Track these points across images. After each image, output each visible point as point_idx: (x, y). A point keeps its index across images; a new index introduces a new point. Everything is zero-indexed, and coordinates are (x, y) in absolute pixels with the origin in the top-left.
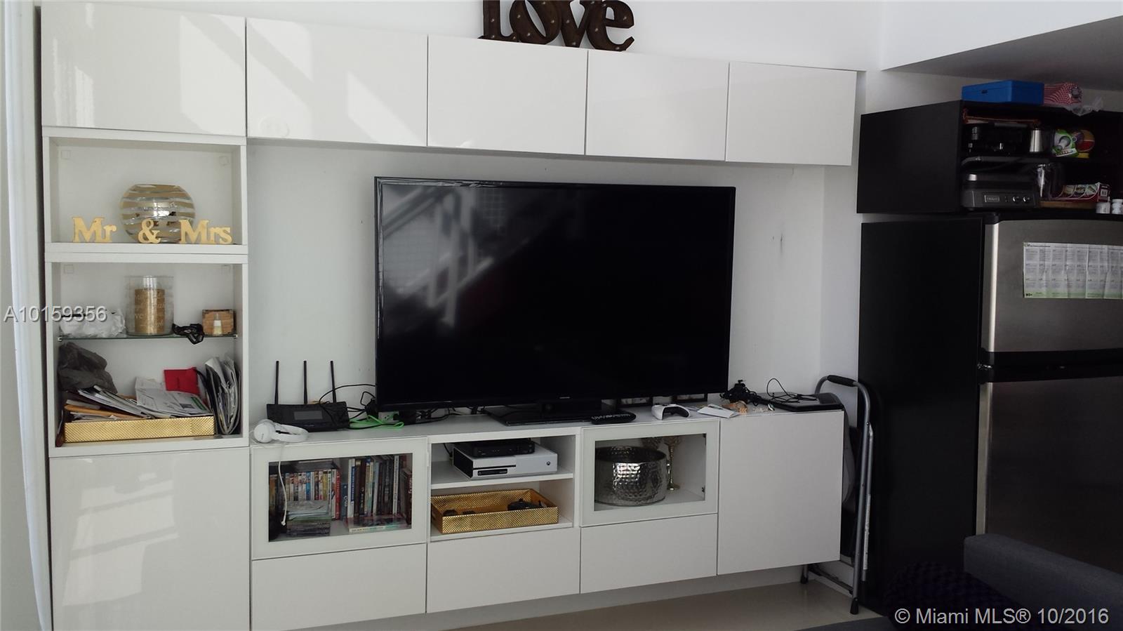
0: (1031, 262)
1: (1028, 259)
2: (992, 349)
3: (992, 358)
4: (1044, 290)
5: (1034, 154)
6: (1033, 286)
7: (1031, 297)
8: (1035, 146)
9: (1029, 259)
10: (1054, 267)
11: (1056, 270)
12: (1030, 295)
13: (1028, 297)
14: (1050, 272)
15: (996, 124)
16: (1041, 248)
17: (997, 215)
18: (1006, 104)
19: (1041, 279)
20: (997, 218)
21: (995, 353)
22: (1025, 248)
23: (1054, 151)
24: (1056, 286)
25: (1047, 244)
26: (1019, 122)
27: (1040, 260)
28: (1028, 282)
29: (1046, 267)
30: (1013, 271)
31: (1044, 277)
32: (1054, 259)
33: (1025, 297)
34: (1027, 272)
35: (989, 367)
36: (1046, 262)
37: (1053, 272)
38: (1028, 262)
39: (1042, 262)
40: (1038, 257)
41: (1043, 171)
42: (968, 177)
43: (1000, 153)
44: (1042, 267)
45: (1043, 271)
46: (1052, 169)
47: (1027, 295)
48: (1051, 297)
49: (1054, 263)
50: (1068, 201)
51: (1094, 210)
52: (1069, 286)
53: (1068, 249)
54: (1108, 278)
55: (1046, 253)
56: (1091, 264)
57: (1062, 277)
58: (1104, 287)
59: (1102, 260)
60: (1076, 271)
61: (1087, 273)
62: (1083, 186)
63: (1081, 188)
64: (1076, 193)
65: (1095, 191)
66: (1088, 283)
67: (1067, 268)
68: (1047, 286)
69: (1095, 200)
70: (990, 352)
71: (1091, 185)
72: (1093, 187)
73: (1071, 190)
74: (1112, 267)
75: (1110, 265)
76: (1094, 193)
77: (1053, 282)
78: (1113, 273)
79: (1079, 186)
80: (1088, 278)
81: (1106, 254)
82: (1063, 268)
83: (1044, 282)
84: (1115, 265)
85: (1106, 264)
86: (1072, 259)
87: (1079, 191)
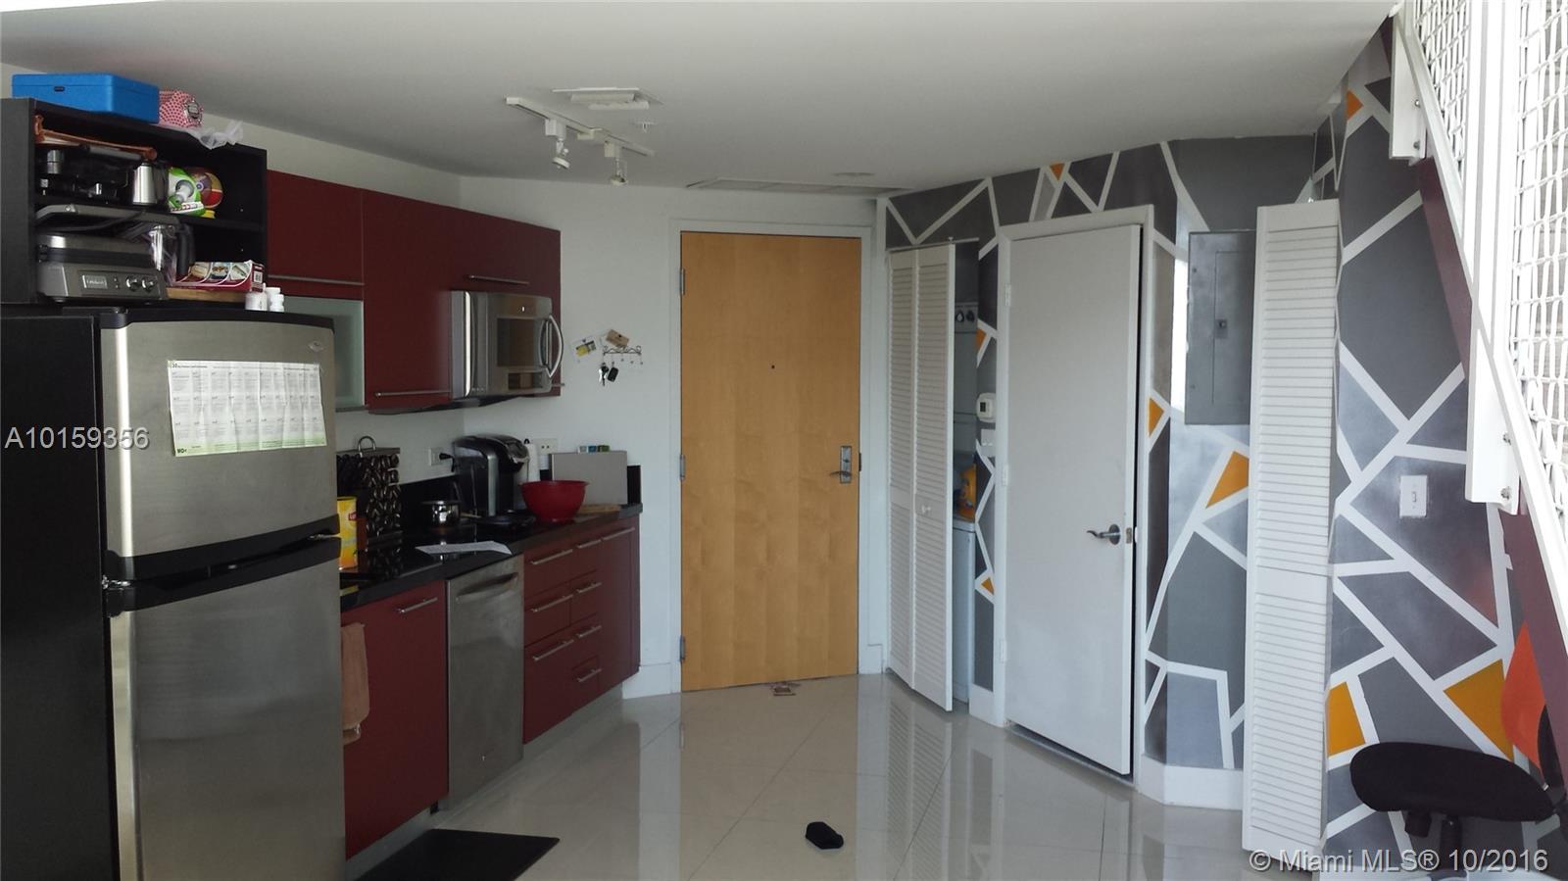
0: (180, 394)
1: (176, 389)
2: (128, 551)
3: (130, 568)
4: (202, 441)
5: (140, 207)
6: (187, 436)
7: (185, 454)
8: (142, 194)
9: (178, 389)
10: (215, 402)
11: (217, 407)
12: (183, 450)
13: (181, 454)
14: (209, 409)
15: (94, 149)
16: (195, 369)
17: (122, 312)
18: (104, 115)
19: (197, 423)
20: (122, 317)
21: (136, 558)
22: (170, 370)
23: (171, 204)
24: (219, 432)
25: (203, 363)
26: (122, 149)
27: (194, 391)
28: (179, 429)
29: (203, 402)
30: (154, 411)
31: (202, 420)
32: (214, 388)
33: (177, 455)
34: (176, 413)
35: (125, 583)
36: (202, 394)
37: (214, 409)
38: (176, 395)
39: (196, 394)
40: (190, 384)
41: (161, 237)
42: (50, 241)
43: (97, 201)
44: (197, 402)
45: (199, 409)
46: (177, 234)
47: (179, 451)
48: (214, 452)
49: (214, 395)
50: (198, 288)
51: (242, 304)
52: (237, 432)
53: (232, 370)
54: (287, 416)
55: (202, 377)
56: (263, 394)
57: (227, 416)
58: (282, 430)
59: (277, 387)
60: (244, 407)
61: (260, 408)
62: (225, 265)
63: (221, 268)
64: (214, 277)
65: (244, 274)
66: (261, 425)
67: (233, 401)
68: (206, 434)
69: (244, 288)
70: (124, 558)
71: (238, 265)
72: (242, 268)
73: (204, 270)
74: (291, 397)
75: (288, 393)
76: (243, 278)
77: (215, 426)
78: (293, 407)
79: (218, 264)
80: (261, 417)
81: (282, 378)
82: (227, 402)
83: (201, 427)
84: (293, 394)
85: (283, 393)
86: (239, 387)
87: (217, 273)
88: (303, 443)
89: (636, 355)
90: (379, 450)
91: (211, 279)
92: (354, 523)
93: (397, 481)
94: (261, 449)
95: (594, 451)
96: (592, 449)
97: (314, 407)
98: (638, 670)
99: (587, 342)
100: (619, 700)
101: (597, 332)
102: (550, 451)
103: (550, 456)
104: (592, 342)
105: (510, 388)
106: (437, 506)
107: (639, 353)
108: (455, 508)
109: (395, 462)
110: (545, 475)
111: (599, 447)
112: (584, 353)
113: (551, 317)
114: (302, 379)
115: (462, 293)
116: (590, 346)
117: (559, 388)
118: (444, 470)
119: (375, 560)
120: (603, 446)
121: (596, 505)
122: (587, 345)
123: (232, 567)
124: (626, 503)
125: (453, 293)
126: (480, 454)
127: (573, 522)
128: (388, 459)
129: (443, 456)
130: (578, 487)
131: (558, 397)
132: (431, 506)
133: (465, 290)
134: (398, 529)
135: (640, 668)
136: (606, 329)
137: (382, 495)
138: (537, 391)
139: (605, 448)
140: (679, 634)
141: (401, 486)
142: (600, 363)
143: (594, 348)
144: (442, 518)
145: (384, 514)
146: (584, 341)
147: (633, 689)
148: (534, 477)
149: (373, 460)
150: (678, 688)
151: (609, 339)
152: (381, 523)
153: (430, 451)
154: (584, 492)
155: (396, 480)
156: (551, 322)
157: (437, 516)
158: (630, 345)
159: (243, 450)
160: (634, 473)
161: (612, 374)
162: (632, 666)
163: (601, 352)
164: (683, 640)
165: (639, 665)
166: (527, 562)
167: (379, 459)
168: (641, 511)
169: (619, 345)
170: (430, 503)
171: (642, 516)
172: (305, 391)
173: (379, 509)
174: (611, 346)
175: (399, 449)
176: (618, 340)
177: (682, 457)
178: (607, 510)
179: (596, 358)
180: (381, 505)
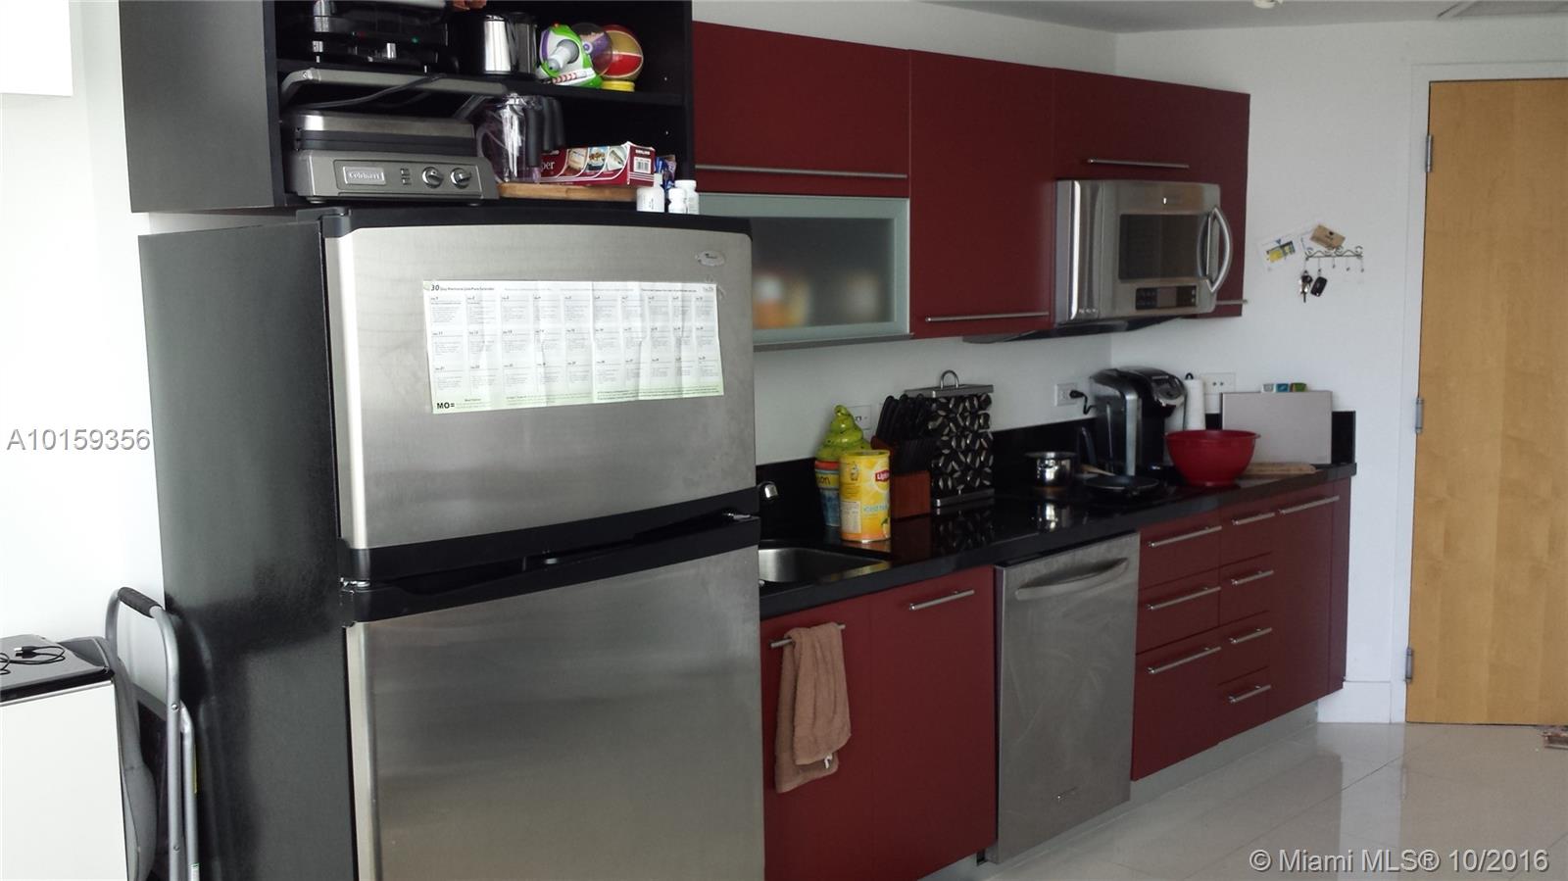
0: (445, 328)
1: (437, 321)
2: (361, 542)
3: (363, 562)
4: (484, 392)
5: (495, 76)
6: (456, 384)
7: (450, 410)
8: (496, 59)
9: (440, 320)
10: (508, 337)
11: (513, 345)
12: (446, 405)
13: (444, 411)
14: (499, 347)
16: (471, 293)
19: (476, 367)
20: (345, 221)
21: (375, 554)
22: (428, 296)
23: (542, 72)
24: (514, 380)
25: (487, 284)
27: (470, 323)
28: (441, 375)
29: (487, 339)
30: (398, 352)
31: (483, 362)
32: (507, 318)
33: (436, 411)
34: (437, 352)
35: (359, 584)
36: (485, 326)
37: (508, 348)
38: (438, 328)
39: (474, 327)
40: (463, 313)
41: (516, 116)
42: (303, 121)
44: (476, 338)
45: (479, 347)
47: (440, 406)
48: (505, 406)
49: (507, 327)
50: (575, 183)
51: (633, 204)
52: (548, 379)
53: (540, 293)
54: (646, 355)
55: (484, 304)
56: (599, 325)
57: (531, 357)
58: (637, 375)
59: (627, 315)
60: (563, 344)
61: (594, 346)
62: (601, 150)
63: (598, 155)
64: (590, 167)
65: (621, 162)
66: (596, 369)
67: (542, 336)
68: (491, 382)
69: (624, 181)
70: (357, 550)
71: (615, 149)
72: (619, 153)
73: (580, 158)
74: (653, 329)
75: (649, 325)
76: (620, 166)
77: (508, 371)
78: (656, 343)
79: (595, 150)
80: (596, 357)
81: (638, 303)
82: (532, 337)
83: (483, 373)
84: (658, 325)
85: (637, 324)
86: (552, 316)
87: (595, 163)
88: (680, 391)
89: (1355, 258)
90: (963, 387)
91: (588, 171)
92: (886, 485)
93: (988, 428)
94: (596, 401)
95: (1285, 390)
96: (1283, 388)
97: (702, 342)
98: (1341, 687)
99: (1282, 243)
100: (1312, 721)
101: (1297, 230)
102: (1223, 389)
103: (1221, 395)
104: (1290, 243)
105: (1138, 307)
106: (1043, 459)
107: (1359, 256)
108: (1066, 463)
109: (987, 402)
110: (1213, 421)
111: (1292, 385)
112: (1279, 257)
113: (1216, 210)
114: (680, 304)
115: (1070, 182)
116: (1287, 248)
117: (1240, 306)
118: (1075, 412)
119: (950, 524)
120: (1301, 384)
121: (1281, 464)
122: (1283, 247)
123: (550, 561)
124: (1328, 461)
125: (1060, 183)
126: (1118, 393)
127: (1236, 487)
128: (979, 400)
129: (1075, 394)
130: (1245, 440)
131: (1236, 320)
132: (1034, 460)
133: (1074, 179)
134: (988, 487)
135: (1344, 683)
136: (1310, 226)
137: (963, 444)
138: (1190, 310)
139: (1300, 387)
140: (1406, 644)
141: (994, 434)
142: (1302, 270)
143: (1292, 251)
144: (1050, 475)
145: (966, 468)
146: (1279, 241)
147: (1333, 710)
148: (1196, 423)
149: (952, 401)
150: (1400, 717)
151: (1316, 238)
152: (961, 480)
153: (1056, 388)
154: (1253, 447)
155: (986, 425)
156: (1215, 217)
157: (1043, 473)
158: (1345, 246)
159: (558, 403)
160: (1343, 425)
161: (1319, 286)
162: (1332, 678)
163: (1304, 256)
164: (1411, 653)
165: (1343, 680)
166: (1144, 542)
167: (960, 399)
168: (1355, 473)
169: (1330, 246)
170: (1037, 454)
171: (1355, 481)
172: (683, 320)
173: (959, 463)
174: (1318, 248)
175: (991, 386)
176: (1328, 240)
177: (1421, 402)
178: (1294, 472)
179: (1295, 264)
180: (962, 457)
